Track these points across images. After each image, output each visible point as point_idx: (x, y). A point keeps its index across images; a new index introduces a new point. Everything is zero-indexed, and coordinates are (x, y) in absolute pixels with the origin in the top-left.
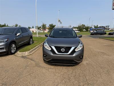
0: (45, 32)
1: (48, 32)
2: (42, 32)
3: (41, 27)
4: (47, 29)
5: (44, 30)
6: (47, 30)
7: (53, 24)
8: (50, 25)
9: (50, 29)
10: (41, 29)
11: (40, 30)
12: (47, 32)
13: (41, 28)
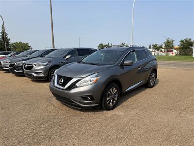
0: (171, 54)
1: (176, 55)
2: (164, 54)
3: (162, 46)
4: (176, 49)
5: (168, 51)
6: (175, 51)
7: (190, 39)
8: (182, 41)
9: (183, 48)
10: (163, 50)
11: (161, 51)
12: (174, 55)
13: (163, 48)
